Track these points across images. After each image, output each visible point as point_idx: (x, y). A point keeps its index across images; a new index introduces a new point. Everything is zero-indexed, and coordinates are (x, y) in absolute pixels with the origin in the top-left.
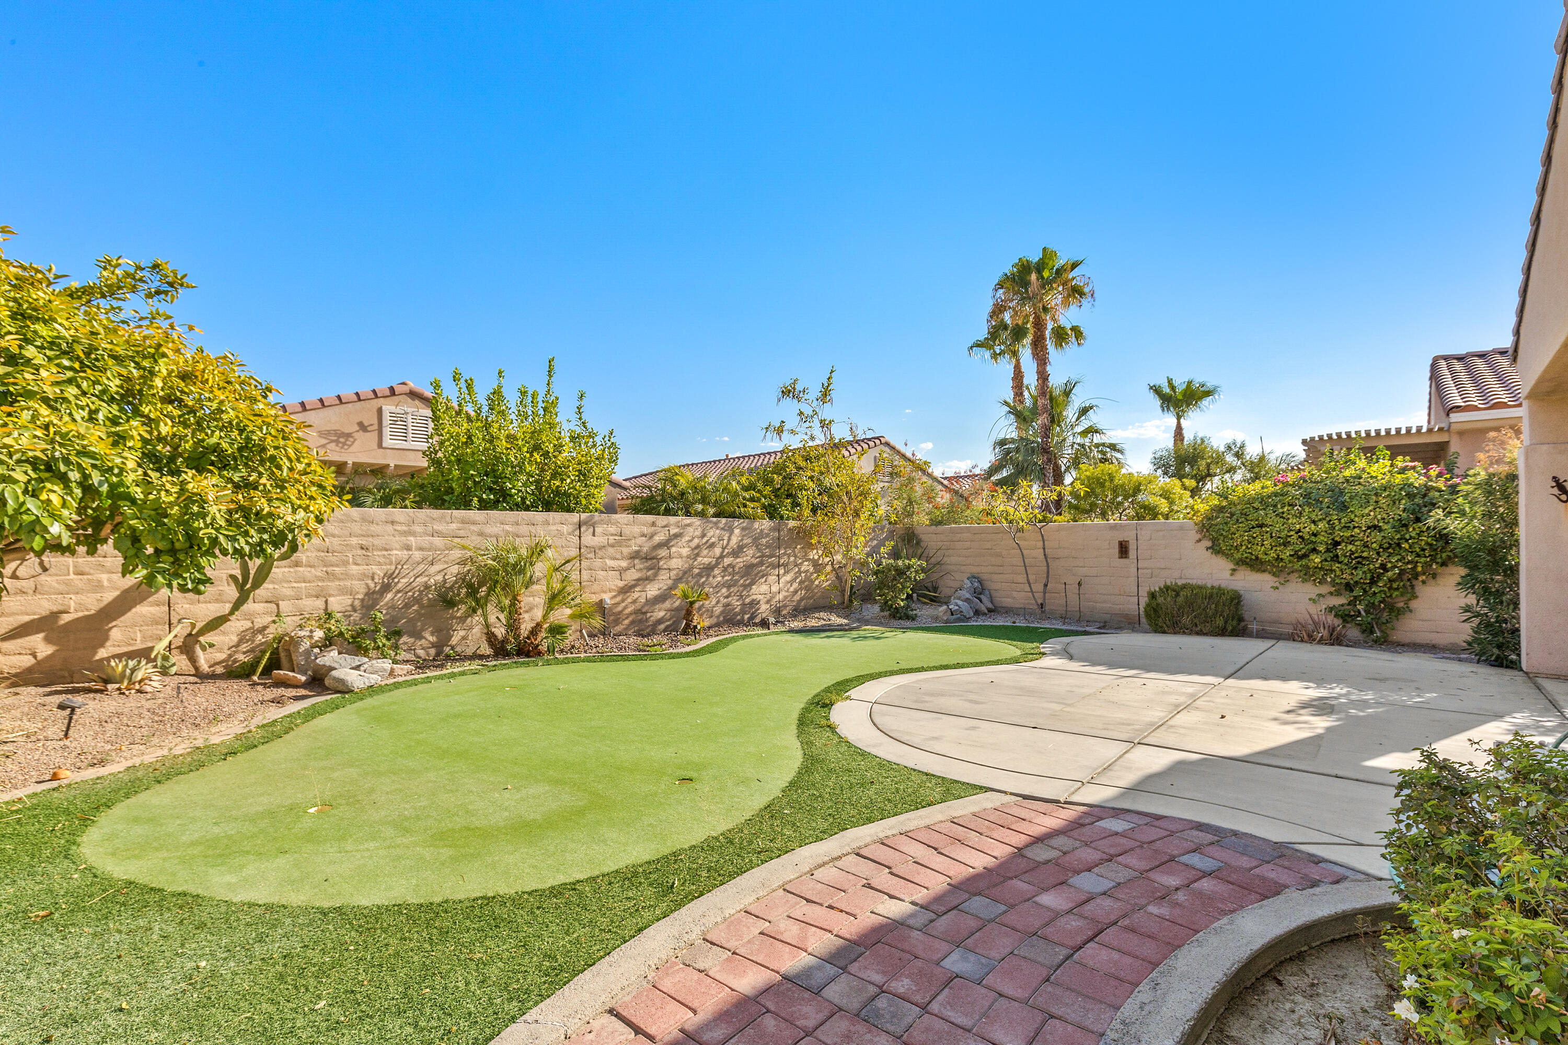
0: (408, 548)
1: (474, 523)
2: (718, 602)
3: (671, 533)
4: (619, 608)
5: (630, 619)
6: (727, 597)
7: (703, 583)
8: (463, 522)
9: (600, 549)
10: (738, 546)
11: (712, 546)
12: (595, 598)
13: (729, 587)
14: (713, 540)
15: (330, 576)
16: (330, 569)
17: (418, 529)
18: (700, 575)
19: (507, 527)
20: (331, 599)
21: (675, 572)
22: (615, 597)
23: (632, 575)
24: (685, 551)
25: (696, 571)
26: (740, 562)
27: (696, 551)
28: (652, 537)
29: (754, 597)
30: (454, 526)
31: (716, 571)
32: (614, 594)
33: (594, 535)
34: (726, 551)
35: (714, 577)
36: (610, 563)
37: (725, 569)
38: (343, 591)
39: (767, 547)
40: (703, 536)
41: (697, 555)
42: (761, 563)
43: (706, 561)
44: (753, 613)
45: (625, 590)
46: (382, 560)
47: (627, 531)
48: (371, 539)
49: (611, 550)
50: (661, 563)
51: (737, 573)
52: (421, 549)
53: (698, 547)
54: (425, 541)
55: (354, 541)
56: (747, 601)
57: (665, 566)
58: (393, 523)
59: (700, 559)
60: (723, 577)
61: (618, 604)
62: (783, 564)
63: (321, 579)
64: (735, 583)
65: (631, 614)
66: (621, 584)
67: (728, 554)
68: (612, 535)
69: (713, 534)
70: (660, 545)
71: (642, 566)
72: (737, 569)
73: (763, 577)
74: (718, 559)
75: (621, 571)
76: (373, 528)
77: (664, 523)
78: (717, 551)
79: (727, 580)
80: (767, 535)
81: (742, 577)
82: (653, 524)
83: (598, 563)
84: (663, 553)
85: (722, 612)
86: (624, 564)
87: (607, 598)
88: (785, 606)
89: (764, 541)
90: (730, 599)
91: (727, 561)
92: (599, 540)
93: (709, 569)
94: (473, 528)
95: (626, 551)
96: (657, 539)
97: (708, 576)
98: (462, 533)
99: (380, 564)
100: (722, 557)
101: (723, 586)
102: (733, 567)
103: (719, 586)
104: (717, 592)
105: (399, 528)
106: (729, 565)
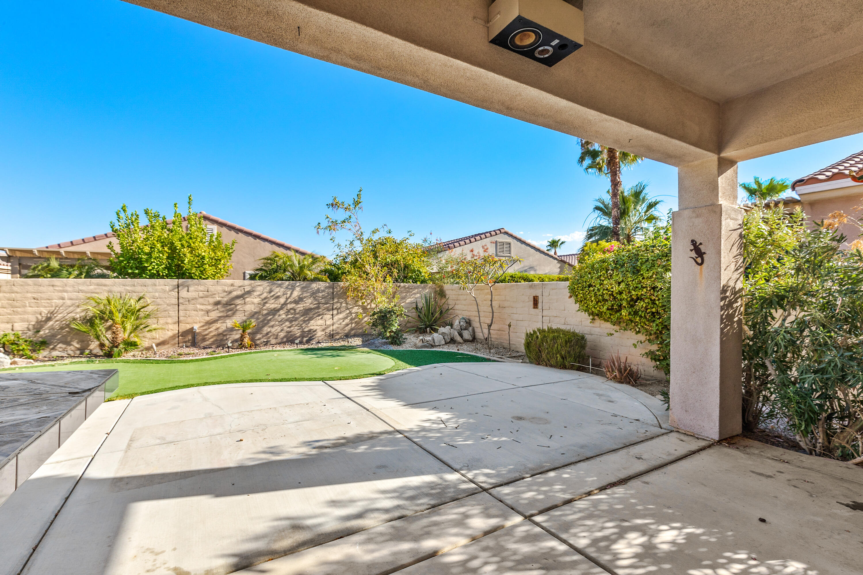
0: (63, 299)
1: (105, 285)
2: (282, 330)
3: (246, 290)
4: (206, 332)
5: (215, 338)
6: (290, 327)
7: (271, 319)
8: (98, 285)
9: (192, 300)
10: (299, 298)
11: (278, 297)
12: (188, 327)
13: (291, 322)
14: (279, 294)
15: (15, 313)
16: (15, 309)
17: (68, 289)
18: (268, 314)
19: (128, 288)
20: (15, 325)
21: (248, 313)
22: (203, 326)
23: (214, 315)
24: (257, 300)
25: (265, 312)
26: (300, 307)
27: (265, 301)
28: (230, 292)
29: (312, 328)
30: (92, 287)
31: (281, 312)
32: (202, 324)
33: (188, 291)
34: (289, 300)
35: (279, 315)
36: (199, 306)
37: (288, 311)
38: (23, 320)
39: (323, 298)
40: (270, 292)
41: (266, 303)
42: (318, 308)
43: (273, 306)
44: (311, 337)
45: (210, 323)
46: (46, 305)
47: (212, 289)
48: (40, 294)
49: (201, 300)
50: (238, 307)
51: (298, 313)
52: (71, 299)
53: (265, 298)
54: (74, 295)
55: (29, 295)
56: (306, 330)
57: (241, 309)
58: (53, 286)
59: (267, 305)
60: (287, 315)
61: (206, 330)
62: (336, 309)
63: (10, 314)
64: (296, 319)
65: (215, 335)
66: (207, 319)
67: (291, 303)
68: (202, 291)
69: (278, 291)
70: (238, 297)
71: (223, 309)
72: (297, 311)
73: (319, 316)
74: (283, 305)
75: (208, 312)
76: (41, 288)
77: (241, 284)
78: (282, 300)
79: (290, 318)
80: (323, 291)
81: (302, 316)
82: (232, 285)
83: (191, 307)
84: (238, 301)
85: (285, 337)
86: (210, 307)
87: (196, 327)
88: (338, 333)
89: (321, 294)
90: (292, 328)
91: (290, 306)
92: (192, 294)
93: (274, 312)
94: (104, 288)
95: (212, 300)
96: (235, 294)
97: (274, 315)
98: (98, 291)
99: (45, 307)
100: (285, 304)
101: (287, 320)
102: (295, 310)
103: (282, 322)
104: (282, 325)
105: (57, 288)
106: (291, 309)
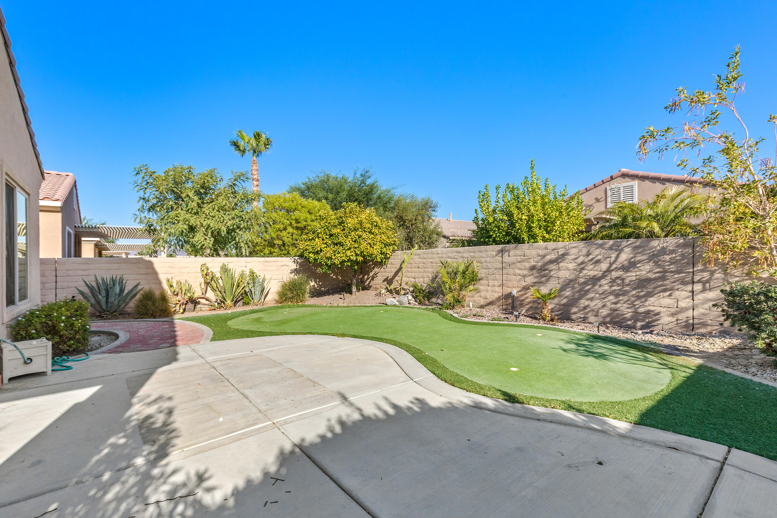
2: (604, 306)
3: (560, 253)
4: (523, 298)
5: (530, 305)
6: (615, 303)
7: (589, 290)
9: (512, 264)
10: (630, 262)
11: (598, 262)
12: (509, 290)
13: (617, 296)
14: (599, 257)
15: (425, 272)
16: (425, 269)
18: (585, 283)
20: (425, 279)
21: (562, 280)
22: (520, 291)
23: (530, 280)
24: (572, 266)
25: (582, 280)
26: (632, 276)
27: (582, 266)
28: (544, 256)
29: (651, 308)
31: (603, 282)
32: (520, 289)
33: (509, 256)
34: (614, 266)
35: (600, 286)
36: (517, 271)
37: (613, 281)
38: (427, 277)
39: (672, 263)
40: (588, 254)
41: (583, 269)
42: (663, 278)
43: (592, 273)
44: (649, 322)
45: (526, 288)
47: (527, 252)
49: (519, 265)
50: (552, 273)
51: (628, 285)
53: (582, 263)
56: (641, 310)
57: (555, 275)
59: (585, 272)
60: (611, 287)
61: (523, 295)
62: (699, 281)
64: (625, 293)
65: (530, 302)
66: (524, 284)
67: (617, 269)
68: (520, 256)
69: (597, 253)
70: (552, 262)
71: (537, 275)
72: (627, 281)
73: (665, 291)
74: (605, 272)
75: (524, 276)
77: (554, 247)
78: (604, 266)
79: (615, 290)
80: (672, 252)
81: (634, 289)
82: (546, 248)
83: (511, 271)
84: (552, 267)
85: (608, 315)
86: (525, 272)
87: (515, 292)
88: (704, 325)
89: (667, 258)
90: (619, 305)
91: (614, 274)
92: (512, 259)
93: (595, 280)
95: (527, 265)
96: (548, 258)
97: (594, 285)
99: (435, 268)
100: (609, 271)
101: (611, 293)
102: (623, 280)
103: (604, 294)
104: (604, 298)
106: (617, 278)
